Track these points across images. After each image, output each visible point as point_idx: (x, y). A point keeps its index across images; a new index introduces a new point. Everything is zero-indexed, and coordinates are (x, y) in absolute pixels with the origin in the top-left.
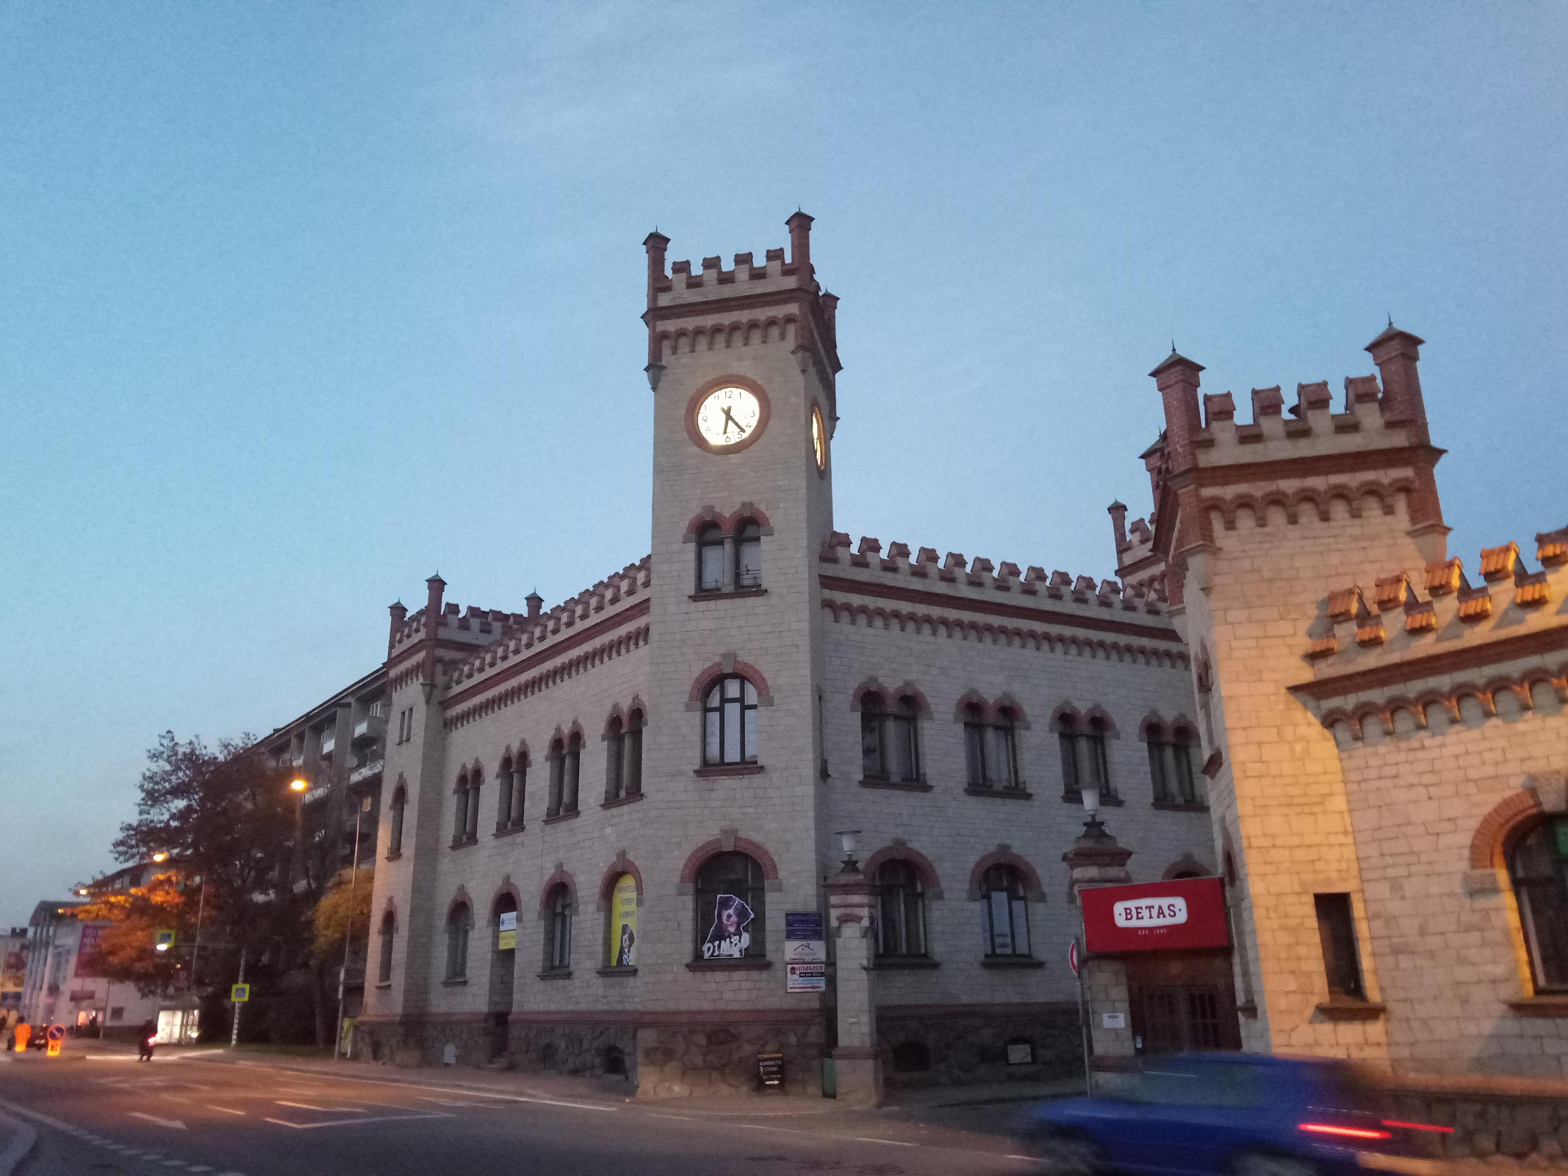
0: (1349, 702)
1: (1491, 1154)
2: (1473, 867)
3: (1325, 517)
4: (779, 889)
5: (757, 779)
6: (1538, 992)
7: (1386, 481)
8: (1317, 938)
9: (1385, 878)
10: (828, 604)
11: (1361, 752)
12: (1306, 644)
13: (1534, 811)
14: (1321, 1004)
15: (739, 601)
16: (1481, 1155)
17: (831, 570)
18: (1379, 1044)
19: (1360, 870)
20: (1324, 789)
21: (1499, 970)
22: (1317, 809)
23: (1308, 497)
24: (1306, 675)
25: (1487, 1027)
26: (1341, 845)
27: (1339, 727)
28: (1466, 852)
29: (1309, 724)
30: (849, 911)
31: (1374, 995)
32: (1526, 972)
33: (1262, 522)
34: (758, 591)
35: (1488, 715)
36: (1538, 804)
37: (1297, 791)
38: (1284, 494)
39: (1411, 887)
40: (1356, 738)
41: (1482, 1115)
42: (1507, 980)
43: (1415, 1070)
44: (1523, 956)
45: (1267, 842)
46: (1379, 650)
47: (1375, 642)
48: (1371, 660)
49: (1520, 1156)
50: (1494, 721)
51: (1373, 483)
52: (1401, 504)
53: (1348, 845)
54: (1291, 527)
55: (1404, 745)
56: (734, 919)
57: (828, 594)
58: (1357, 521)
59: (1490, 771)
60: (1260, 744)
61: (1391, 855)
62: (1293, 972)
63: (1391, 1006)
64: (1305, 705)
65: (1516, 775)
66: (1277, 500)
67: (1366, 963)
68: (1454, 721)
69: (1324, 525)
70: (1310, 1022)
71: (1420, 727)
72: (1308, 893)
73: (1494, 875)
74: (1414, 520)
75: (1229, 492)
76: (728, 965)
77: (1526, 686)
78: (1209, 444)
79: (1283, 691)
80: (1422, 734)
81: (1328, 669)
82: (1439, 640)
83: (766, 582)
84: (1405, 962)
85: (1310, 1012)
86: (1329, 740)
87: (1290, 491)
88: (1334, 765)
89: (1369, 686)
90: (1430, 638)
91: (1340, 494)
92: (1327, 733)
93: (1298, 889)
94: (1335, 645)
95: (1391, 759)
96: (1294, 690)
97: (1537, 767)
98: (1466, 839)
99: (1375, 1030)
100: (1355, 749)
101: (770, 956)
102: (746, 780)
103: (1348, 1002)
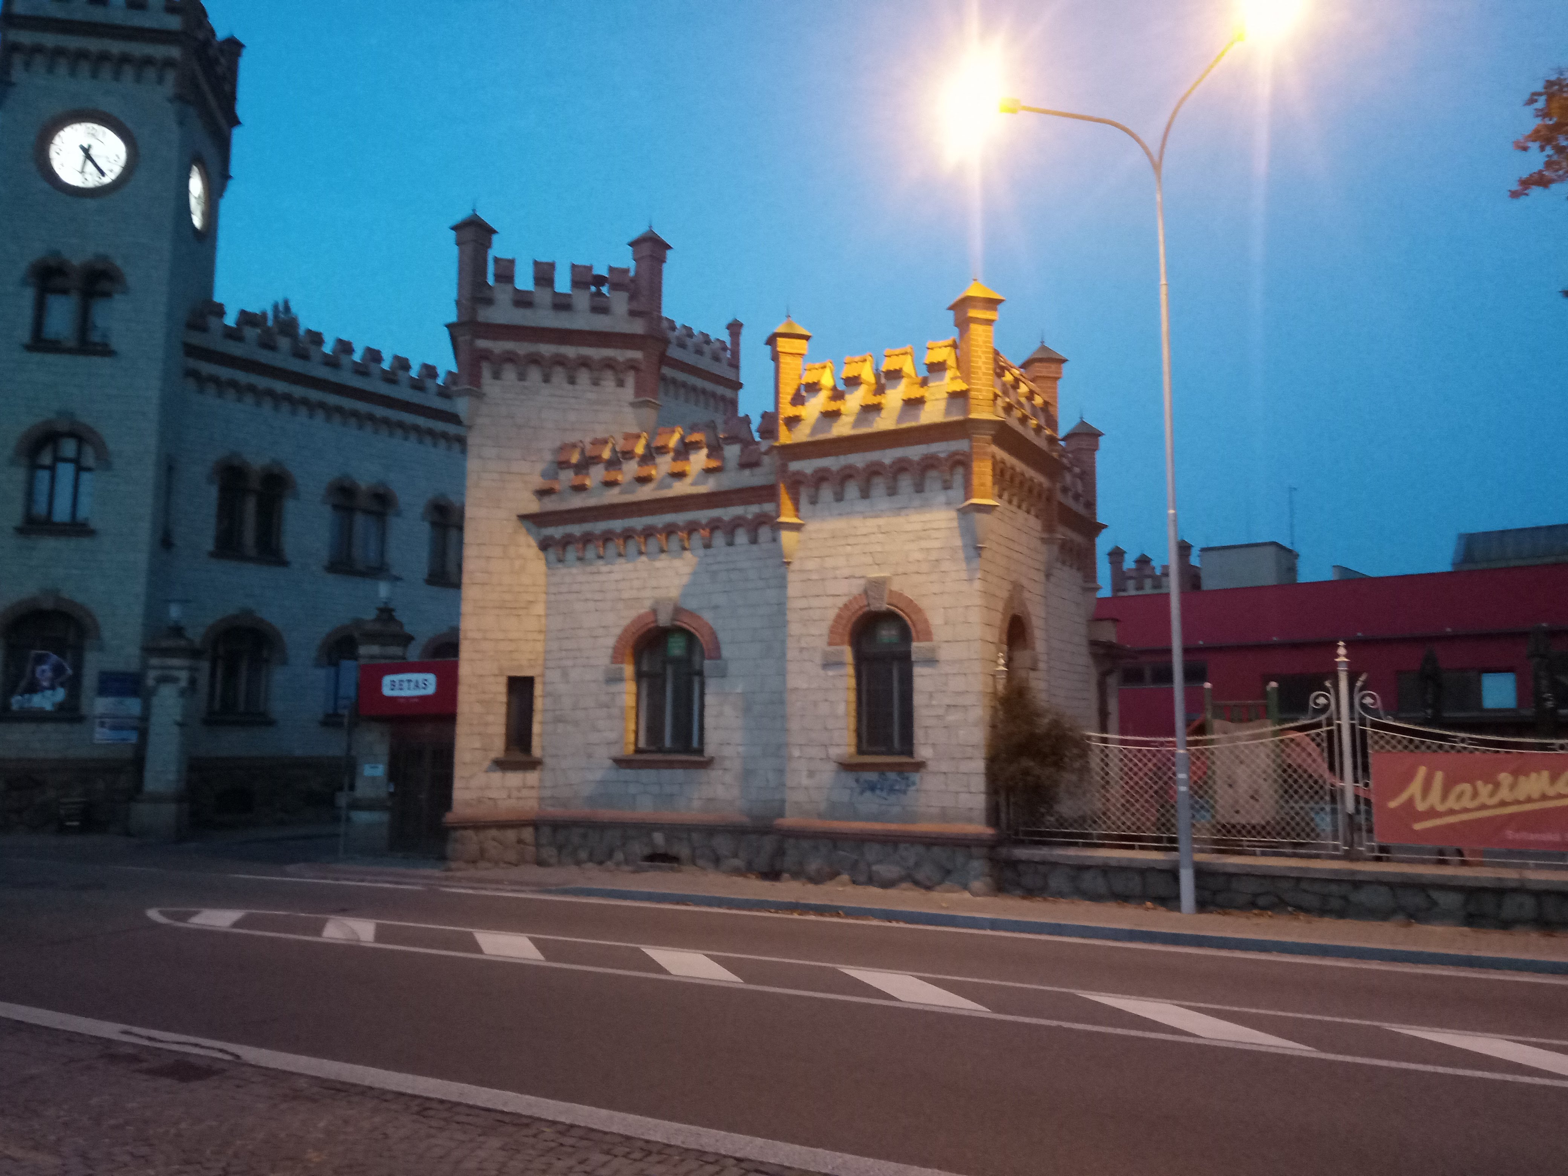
0: (557, 532)
1: (585, 862)
2: (613, 663)
3: (572, 381)
4: (101, 649)
5: (85, 542)
6: (638, 751)
7: (621, 359)
8: (503, 709)
9: (559, 667)
10: (191, 373)
11: (562, 570)
12: (538, 482)
13: (652, 625)
14: (497, 758)
15: (82, 360)
16: (578, 863)
17: (197, 339)
18: (533, 787)
19: (545, 660)
20: (531, 598)
21: (612, 736)
22: (521, 612)
23: (560, 361)
24: (534, 506)
25: (598, 775)
26: (534, 640)
27: (551, 550)
28: (610, 651)
29: (529, 546)
30: (167, 672)
31: (537, 751)
32: (631, 737)
33: (522, 377)
34: (105, 351)
35: (641, 553)
36: (656, 621)
37: (508, 597)
38: (542, 357)
39: (574, 675)
40: (560, 561)
41: (585, 836)
42: (616, 743)
43: (553, 806)
44: (632, 726)
45: (478, 635)
46: (583, 495)
47: (580, 488)
48: (577, 502)
49: (601, 863)
50: (644, 558)
51: (610, 359)
52: (630, 380)
53: (539, 641)
54: (544, 385)
55: (589, 569)
56: (49, 674)
57: (193, 363)
58: (595, 388)
59: (634, 594)
60: (489, 558)
61: (565, 650)
62: (479, 734)
63: (548, 761)
64: (528, 530)
65: (648, 598)
66: (535, 360)
67: (536, 728)
68: (620, 555)
69: (570, 387)
70: (486, 771)
71: (600, 557)
72: (502, 675)
73: (621, 669)
74: (637, 394)
75: (498, 346)
76: (38, 717)
77: (664, 535)
78: (489, 301)
79: (515, 518)
80: (601, 562)
81: (551, 504)
82: (622, 493)
83: (116, 343)
84: (561, 727)
85: (487, 764)
86: (541, 559)
87: (547, 354)
88: (541, 580)
89: (573, 522)
90: (616, 490)
91: (585, 363)
92: (541, 555)
93: (497, 672)
94: (557, 487)
95: (580, 578)
96: (523, 518)
97: (661, 594)
98: (611, 641)
99: (532, 777)
100: (557, 568)
101: (85, 710)
102: (73, 542)
103: (519, 757)
